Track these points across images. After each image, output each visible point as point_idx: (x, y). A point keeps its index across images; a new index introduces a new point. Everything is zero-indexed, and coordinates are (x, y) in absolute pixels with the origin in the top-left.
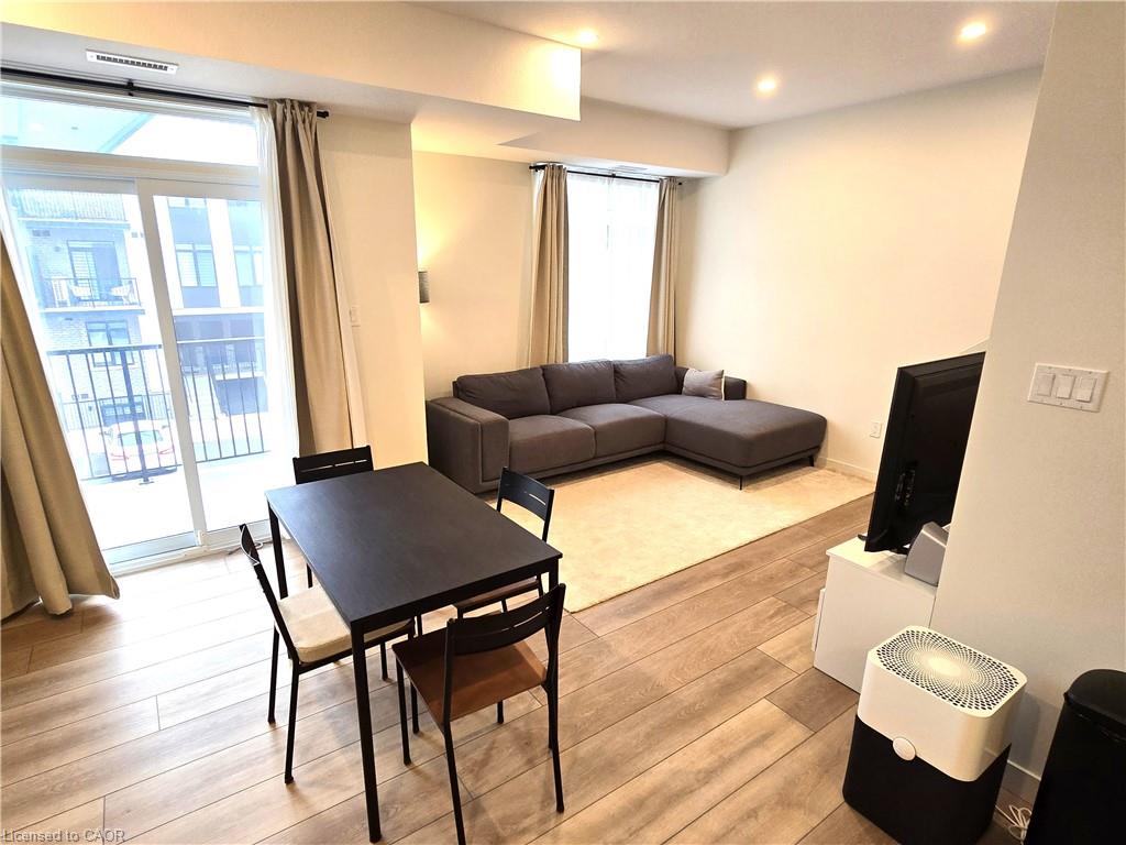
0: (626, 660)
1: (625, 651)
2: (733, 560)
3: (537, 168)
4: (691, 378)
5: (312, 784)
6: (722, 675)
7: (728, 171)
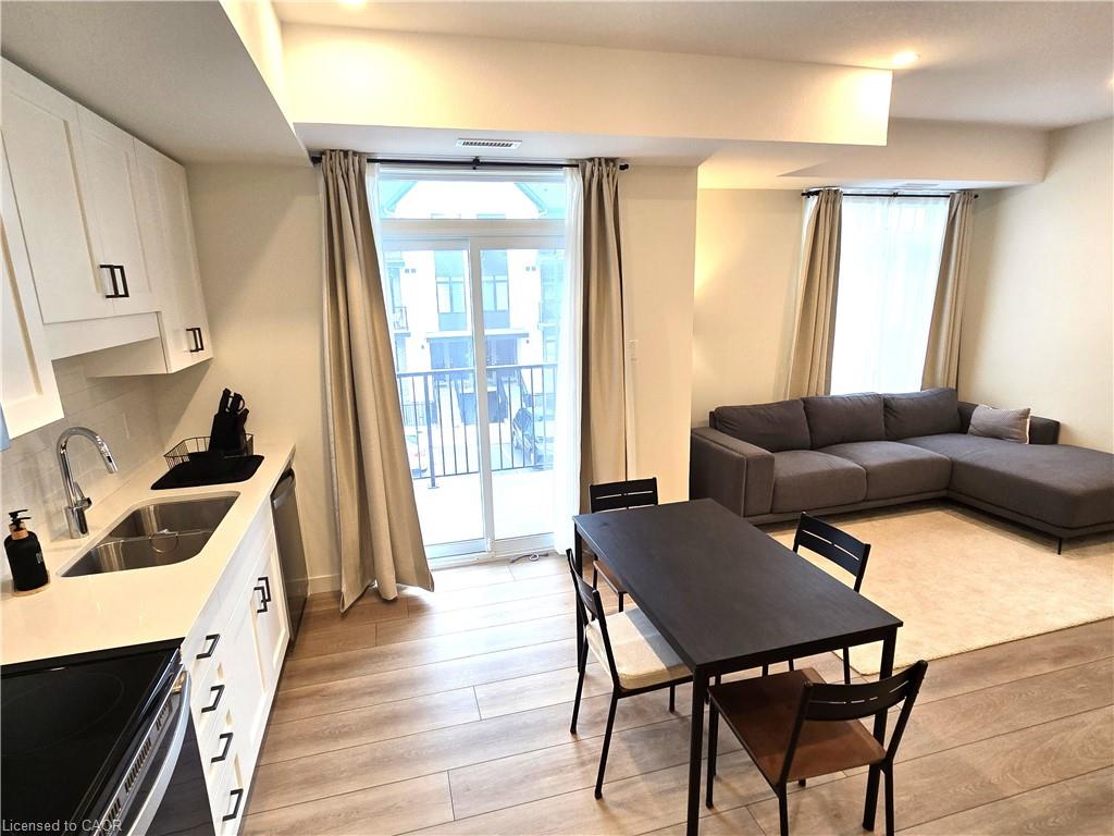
3: (809, 194)
4: (980, 416)
6: (1078, 789)
7: (1044, 179)
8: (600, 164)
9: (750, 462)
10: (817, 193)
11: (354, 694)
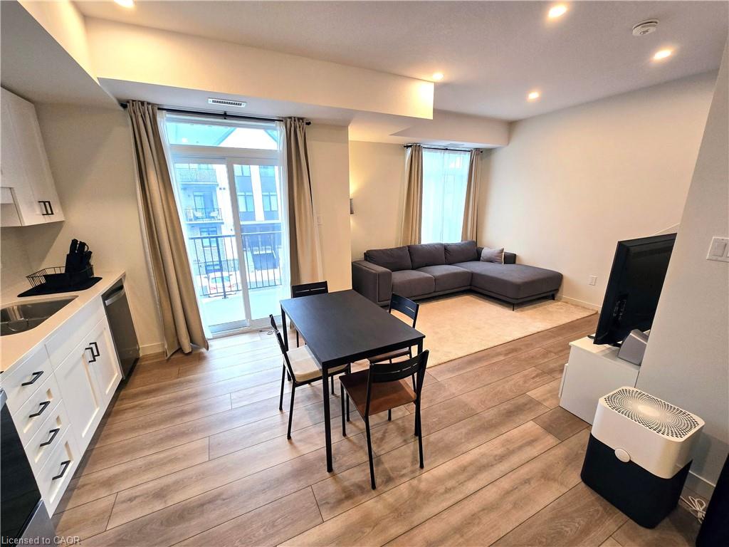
0: (454, 394)
1: (453, 390)
2: (511, 347)
3: (408, 147)
4: (486, 252)
5: (300, 441)
6: (506, 406)
7: (508, 144)
8: (295, 120)
9: (379, 275)
10: (410, 146)
11: (160, 404)
